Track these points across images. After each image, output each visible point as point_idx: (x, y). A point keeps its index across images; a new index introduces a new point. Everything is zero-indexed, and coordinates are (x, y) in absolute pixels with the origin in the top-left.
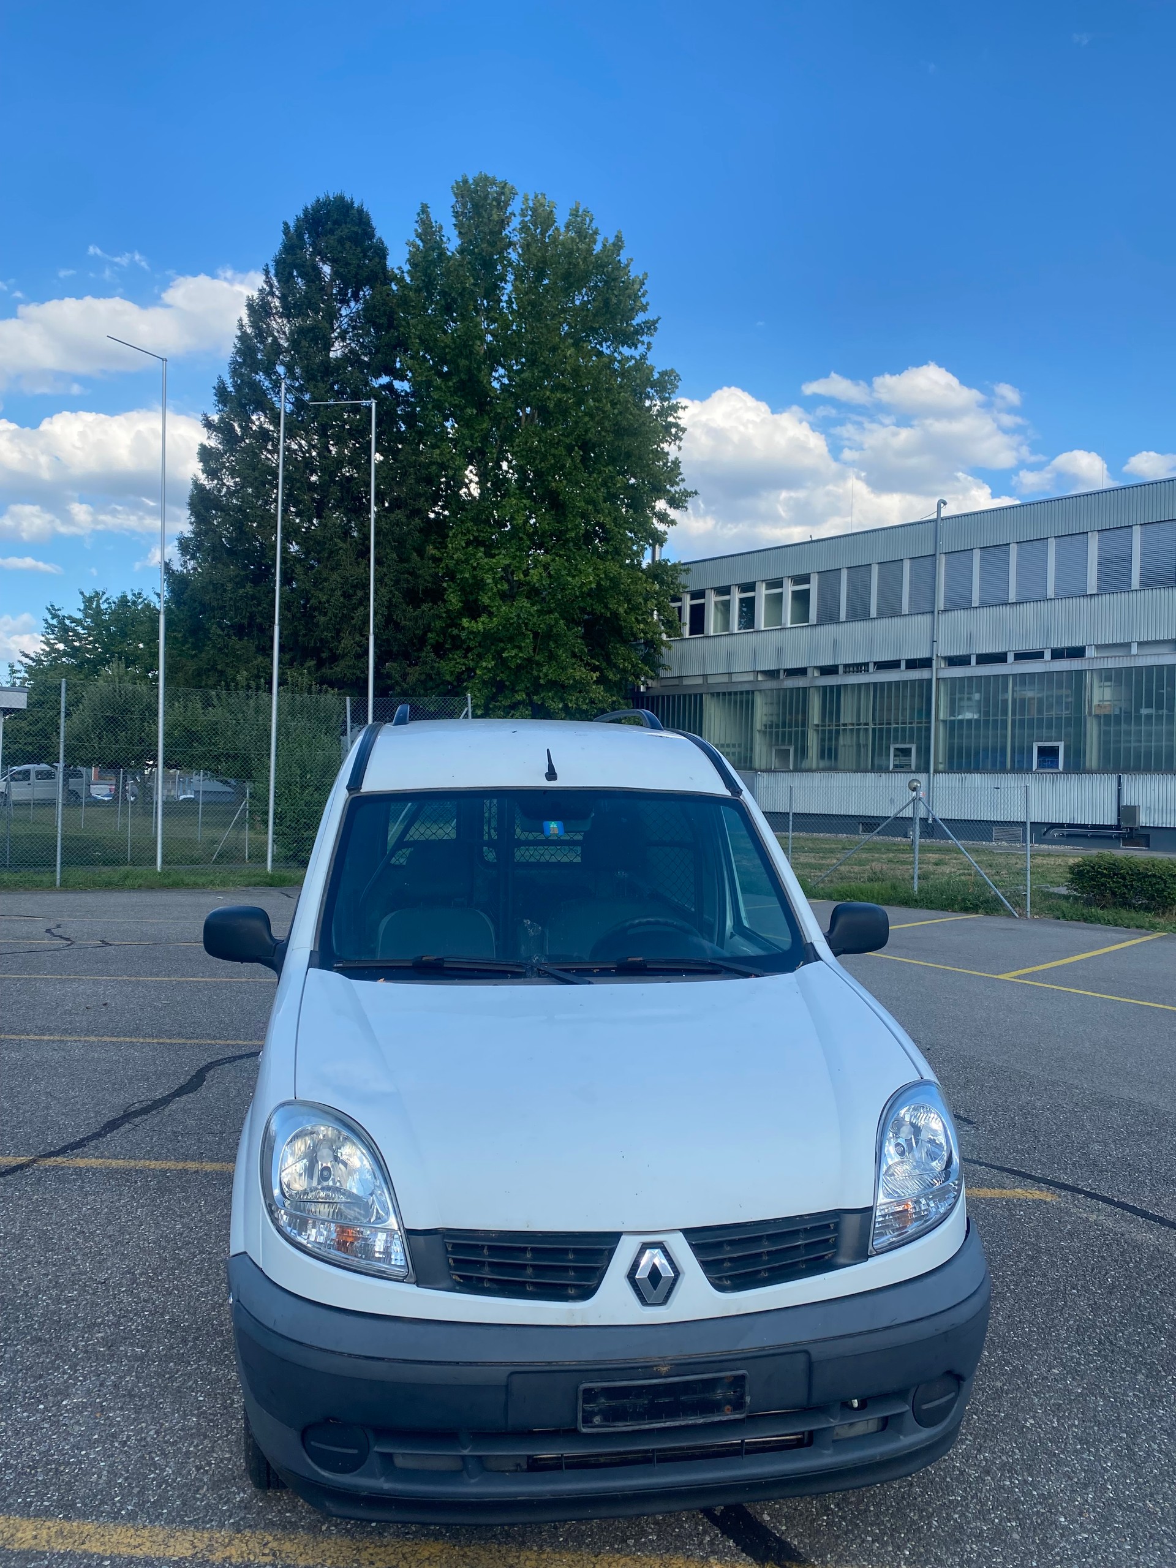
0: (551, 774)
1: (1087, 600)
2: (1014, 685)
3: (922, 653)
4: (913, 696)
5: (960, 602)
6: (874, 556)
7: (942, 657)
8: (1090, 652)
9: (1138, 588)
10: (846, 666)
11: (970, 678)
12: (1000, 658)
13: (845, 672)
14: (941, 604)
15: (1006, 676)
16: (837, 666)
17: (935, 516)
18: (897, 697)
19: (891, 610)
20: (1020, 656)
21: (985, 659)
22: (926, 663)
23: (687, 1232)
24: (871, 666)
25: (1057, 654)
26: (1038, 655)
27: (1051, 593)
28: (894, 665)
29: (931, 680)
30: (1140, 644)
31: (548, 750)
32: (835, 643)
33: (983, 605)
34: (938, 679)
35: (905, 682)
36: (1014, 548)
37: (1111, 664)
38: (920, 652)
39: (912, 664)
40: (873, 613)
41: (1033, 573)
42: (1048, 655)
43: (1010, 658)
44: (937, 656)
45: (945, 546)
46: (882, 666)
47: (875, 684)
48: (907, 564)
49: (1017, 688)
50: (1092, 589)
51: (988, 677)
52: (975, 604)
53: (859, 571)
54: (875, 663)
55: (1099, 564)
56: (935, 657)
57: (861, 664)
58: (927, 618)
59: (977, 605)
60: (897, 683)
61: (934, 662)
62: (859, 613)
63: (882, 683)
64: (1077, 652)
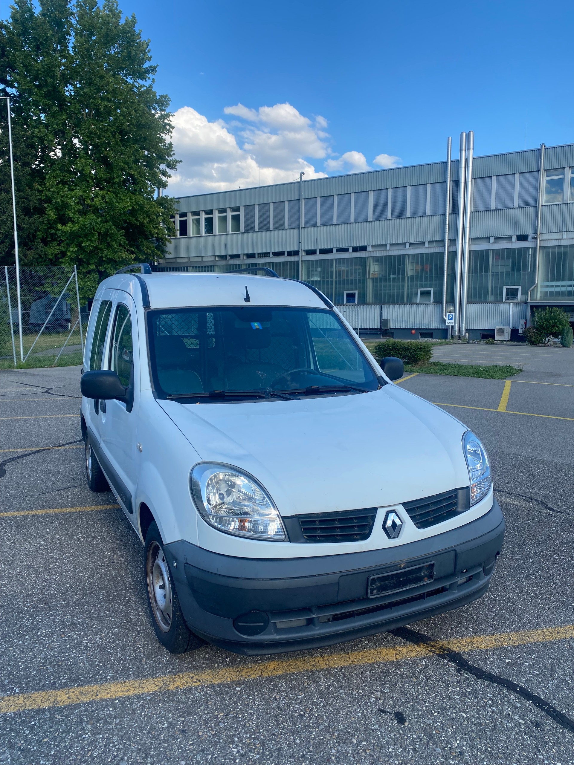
0: (247, 299)
1: (368, 224)
2: (336, 264)
3: (294, 248)
4: (290, 269)
5: (311, 224)
6: (271, 199)
7: (304, 250)
8: (369, 248)
9: (390, 218)
10: (259, 254)
11: (316, 261)
12: (329, 251)
13: (258, 257)
14: (303, 224)
15: (332, 260)
16: (254, 254)
17: (299, 180)
18: (283, 269)
19: (279, 227)
20: (339, 250)
21: (323, 251)
22: (296, 253)
23: (403, 504)
24: (271, 254)
25: (355, 249)
26: (347, 250)
27: (352, 220)
28: (281, 254)
29: (298, 261)
30: (391, 245)
31: (246, 287)
32: (253, 242)
33: (322, 225)
34: (302, 261)
35: (287, 262)
36: (336, 197)
37: (378, 254)
38: (293, 248)
39: (290, 253)
40: (271, 228)
41: (344, 210)
42: (351, 250)
43: (334, 251)
44: (301, 250)
45: (304, 195)
46: (276, 254)
47: (273, 263)
48: (286, 204)
49: (337, 266)
50: (370, 219)
51: (324, 260)
52: (318, 224)
53: (264, 206)
54: (273, 253)
55: (374, 206)
56: (300, 250)
57: (266, 253)
58: (297, 230)
59: (319, 225)
60: (283, 263)
61: (300, 253)
62: (264, 228)
63: (276, 263)
64: (363, 249)
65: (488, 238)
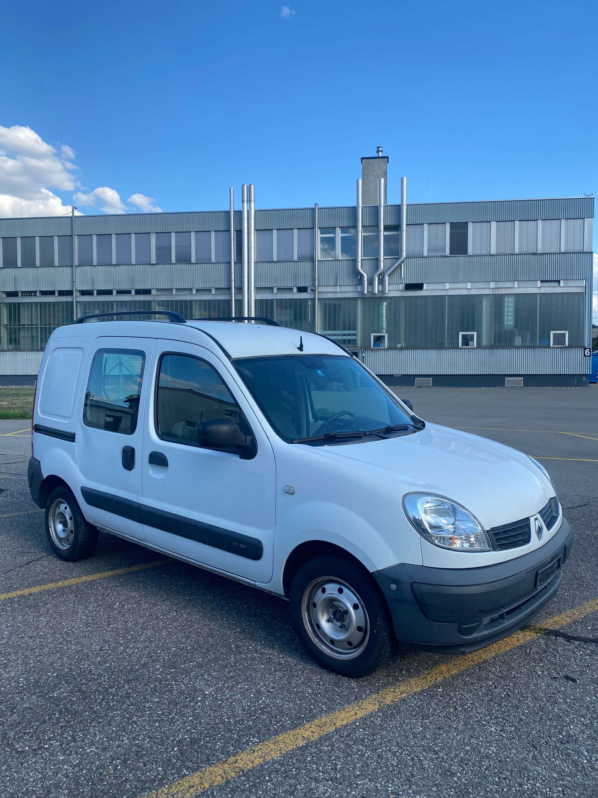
0: (301, 348)
1: (151, 267)
2: (117, 306)
3: (68, 288)
4: (63, 310)
5: (86, 262)
6: (36, 232)
7: (78, 290)
8: (154, 292)
9: (175, 263)
10: (22, 292)
11: (94, 302)
12: (109, 292)
13: (22, 296)
14: (76, 262)
15: (112, 302)
16: (17, 292)
17: (71, 215)
18: (54, 310)
19: (48, 263)
20: (119, 292)
21: (101, 293)
22: (70, 293)
24: (38, 294)
25: (138, 292)
26: (129, 292)
27: (133, 261)
28: (52, 293)
29: (73, 302)
30: (177, 290)
32: (15, 279)
33: (99, 265)
34: (76, 302)
35: (58, 303)
36: (114, 237)
37: (163, 298)
38: (67, 287)
39: (61, 293)
40: (38, 263)
41: (124, 250)
42: (133, 292)
43: (114, 293)
44: (76, 290)
45: (77, 231)
46: (44, 293)
47: (41, 303)
48: (56, 239)
49: (119, 308)
50: (154, 261)
51: (103, 302)
52: (95, 263)
53: (28, 239)
54: (40, 291)
55: (156, 249)
56: (74, 290)
57: (34, 292)
58: (69, 269)
59: (96, 264)
60: (54, 303)
61: (74, 293)
62: (29, 263)
63: (45, 303)
64: (147, 292)
65: (272, 288)
